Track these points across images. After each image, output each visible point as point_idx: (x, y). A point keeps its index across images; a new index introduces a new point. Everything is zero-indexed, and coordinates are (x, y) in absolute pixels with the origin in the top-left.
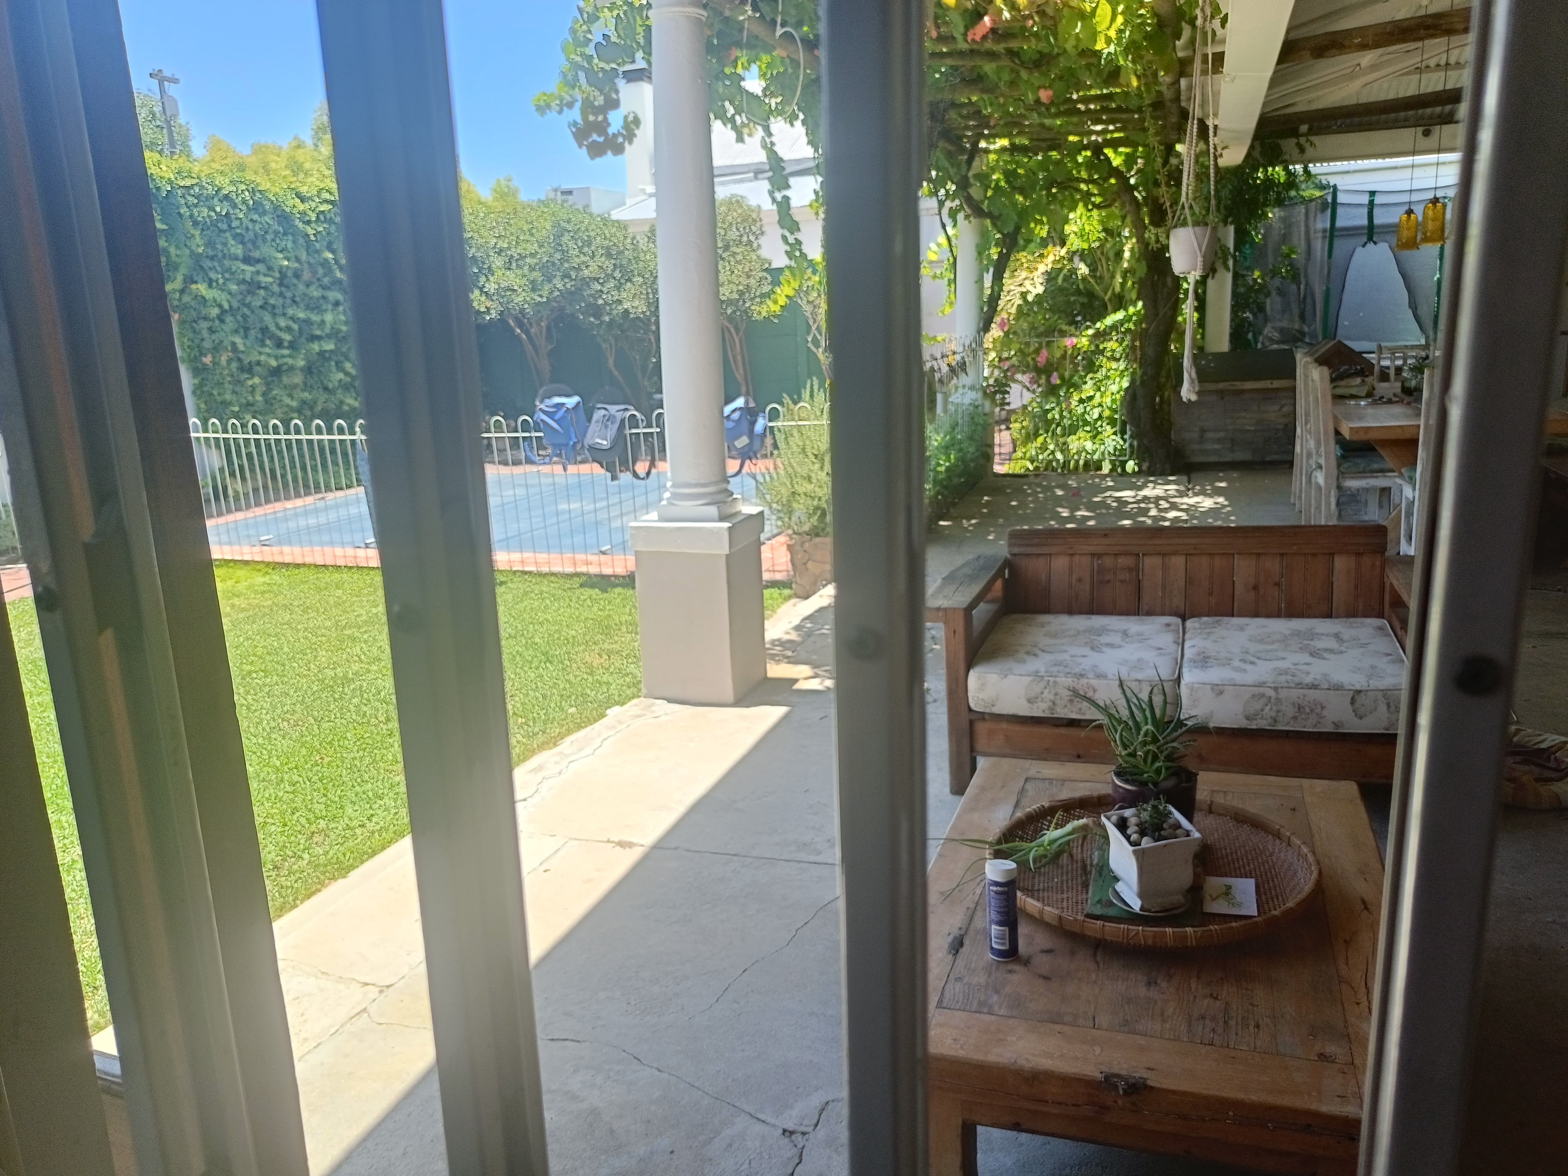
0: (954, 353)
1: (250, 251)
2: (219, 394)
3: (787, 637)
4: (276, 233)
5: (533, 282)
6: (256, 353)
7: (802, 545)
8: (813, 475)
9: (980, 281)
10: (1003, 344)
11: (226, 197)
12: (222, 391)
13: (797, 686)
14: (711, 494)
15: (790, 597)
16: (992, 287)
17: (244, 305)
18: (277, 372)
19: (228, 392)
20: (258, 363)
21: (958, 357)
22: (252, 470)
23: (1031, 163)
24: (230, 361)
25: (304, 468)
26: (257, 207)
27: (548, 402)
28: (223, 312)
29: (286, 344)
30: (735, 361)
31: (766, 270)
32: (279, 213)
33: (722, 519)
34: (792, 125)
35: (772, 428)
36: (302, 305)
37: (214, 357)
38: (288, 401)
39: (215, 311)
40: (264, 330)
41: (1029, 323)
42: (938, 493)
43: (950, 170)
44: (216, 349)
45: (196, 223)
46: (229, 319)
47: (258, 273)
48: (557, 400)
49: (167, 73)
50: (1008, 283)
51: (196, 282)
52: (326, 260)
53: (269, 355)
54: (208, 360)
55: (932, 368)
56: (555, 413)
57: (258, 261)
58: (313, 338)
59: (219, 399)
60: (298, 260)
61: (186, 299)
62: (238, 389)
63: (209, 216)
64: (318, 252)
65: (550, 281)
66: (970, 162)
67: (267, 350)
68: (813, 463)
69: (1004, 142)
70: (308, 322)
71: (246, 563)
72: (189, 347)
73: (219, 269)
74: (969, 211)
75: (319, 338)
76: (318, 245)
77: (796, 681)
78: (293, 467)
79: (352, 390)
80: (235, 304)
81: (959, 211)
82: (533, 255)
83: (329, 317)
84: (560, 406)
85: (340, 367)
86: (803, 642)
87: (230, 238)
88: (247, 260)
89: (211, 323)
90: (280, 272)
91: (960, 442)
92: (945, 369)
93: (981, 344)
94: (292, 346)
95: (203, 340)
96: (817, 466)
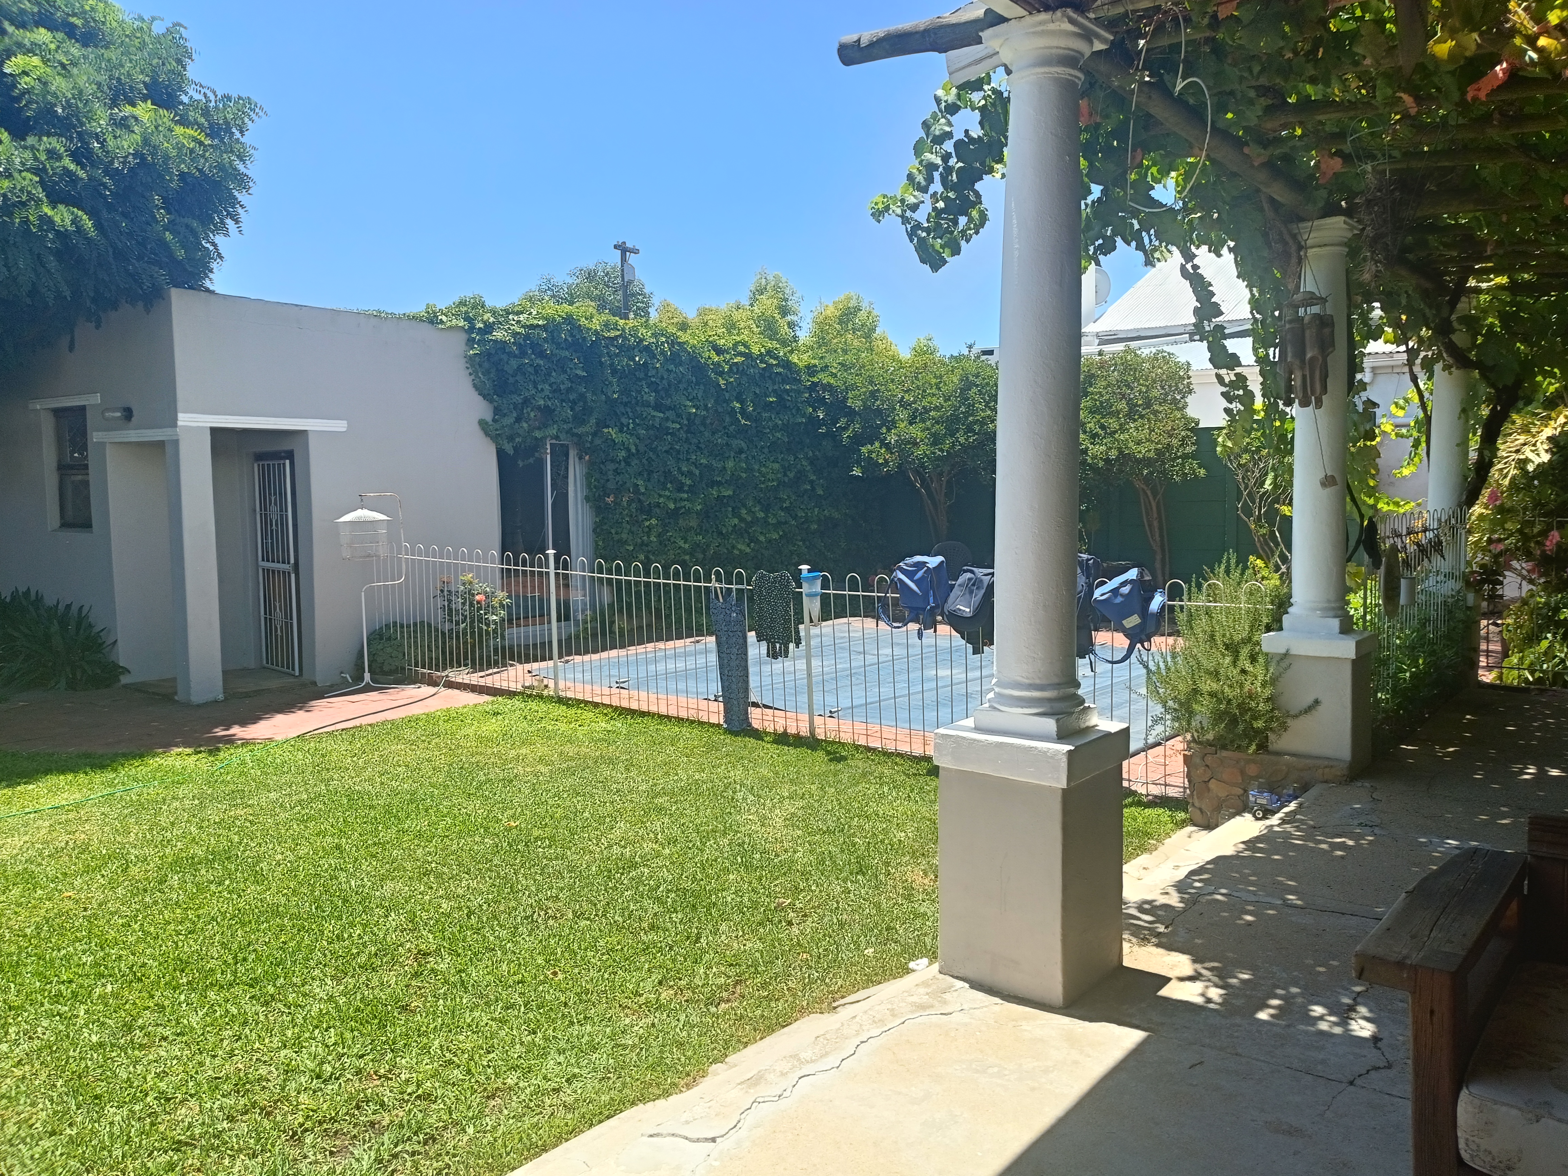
0: (1425, 530)
1: (662, 399)
2: (617, 533)
3: (1162, 900)
4: (689, 382)
5: (934, 435)
6: (656, 496)
7: (1203, 759)
8: (1222, 671)
9: (1463, 444)
10: (1494, 522)
11: (647, 348)
12: (619, 530)
13: (1164, 992)
14: (1050, 700)
15: (1182, 824)
16: (1480, 451)
17: (651, 449)
18: (675, 514)
19: (626, 531)
20: (658, 505)
21: (1430, 535)
22: (639, 609)
23: (1538, 305)
24: (630, 502)
25: (689, 610)
26: (675, 358)
27: (909, 560)
28: (630, 455)
29: (686, 488)
30: (1150, 526)
31: (1192, 430)
32: (694, 364)
33: (1061, 737)
34: (1219, 255)
35: (1172, 609)
36: (705, 452)
37: (616, 497)
38: (681, 543)
39: (623, 454)
40: (667, 474)
41: (1534, 498)
42: (1400, 706)
43: (1427, 311)
44: (620, 490)
45: (614, 372)
46: (635, 462)
47: (667, 419)
48: (918, 558)
49: (629, 245)
50: (1504, 448)
51: (608, 427)
52: (733, 408)
53: (668, 498)
54: (610, 500)
55: (1394, 547)
56: (916, 572)
57: (669, 408)
58: (713, 484)
59: (616, 537)
60: (706, 408)
61: (598, 441)
62: (634, 529)
63: (628, 365)
64: (728, 402)
65: (952, 436)
66: (1453, 304)
67: (667, 493)
68: (1224, 655)
69: (1503, 280)
70: (709, 467)
71: (596, 705)
72: (595, 487)
73: (631, 414)
74: (1451, 361)
75: (719, 484)
76: (727, 395)
77: (1166, 980)
78: (678, 608)
79: (746, 535)
80: (642, 448)
81: (1437, 361)
82: (937, 408)
83: (730, 464)
84: (921, 565)
85: (736, 513)
86: (1185, 910)
87: (645, 386)
88: (658, 407)
89: (617, 465)
90: (688, 420)
91: (1431, 643)
92: (1411, 549)
93: (1463, 521)
94: (692, 490)
95: (608, 480)
96: (1228, 660)
